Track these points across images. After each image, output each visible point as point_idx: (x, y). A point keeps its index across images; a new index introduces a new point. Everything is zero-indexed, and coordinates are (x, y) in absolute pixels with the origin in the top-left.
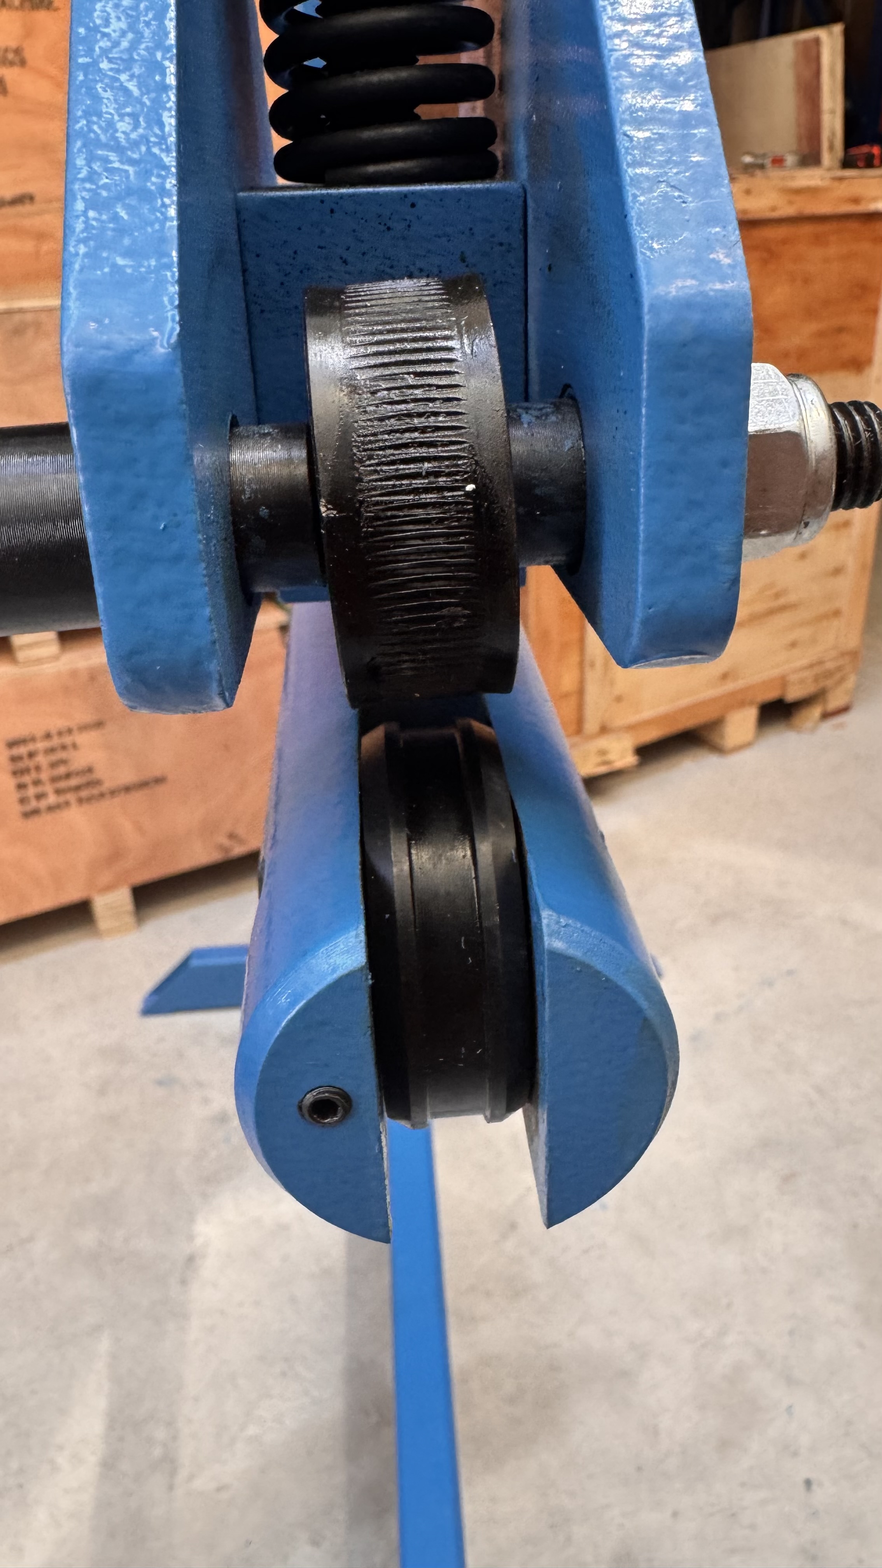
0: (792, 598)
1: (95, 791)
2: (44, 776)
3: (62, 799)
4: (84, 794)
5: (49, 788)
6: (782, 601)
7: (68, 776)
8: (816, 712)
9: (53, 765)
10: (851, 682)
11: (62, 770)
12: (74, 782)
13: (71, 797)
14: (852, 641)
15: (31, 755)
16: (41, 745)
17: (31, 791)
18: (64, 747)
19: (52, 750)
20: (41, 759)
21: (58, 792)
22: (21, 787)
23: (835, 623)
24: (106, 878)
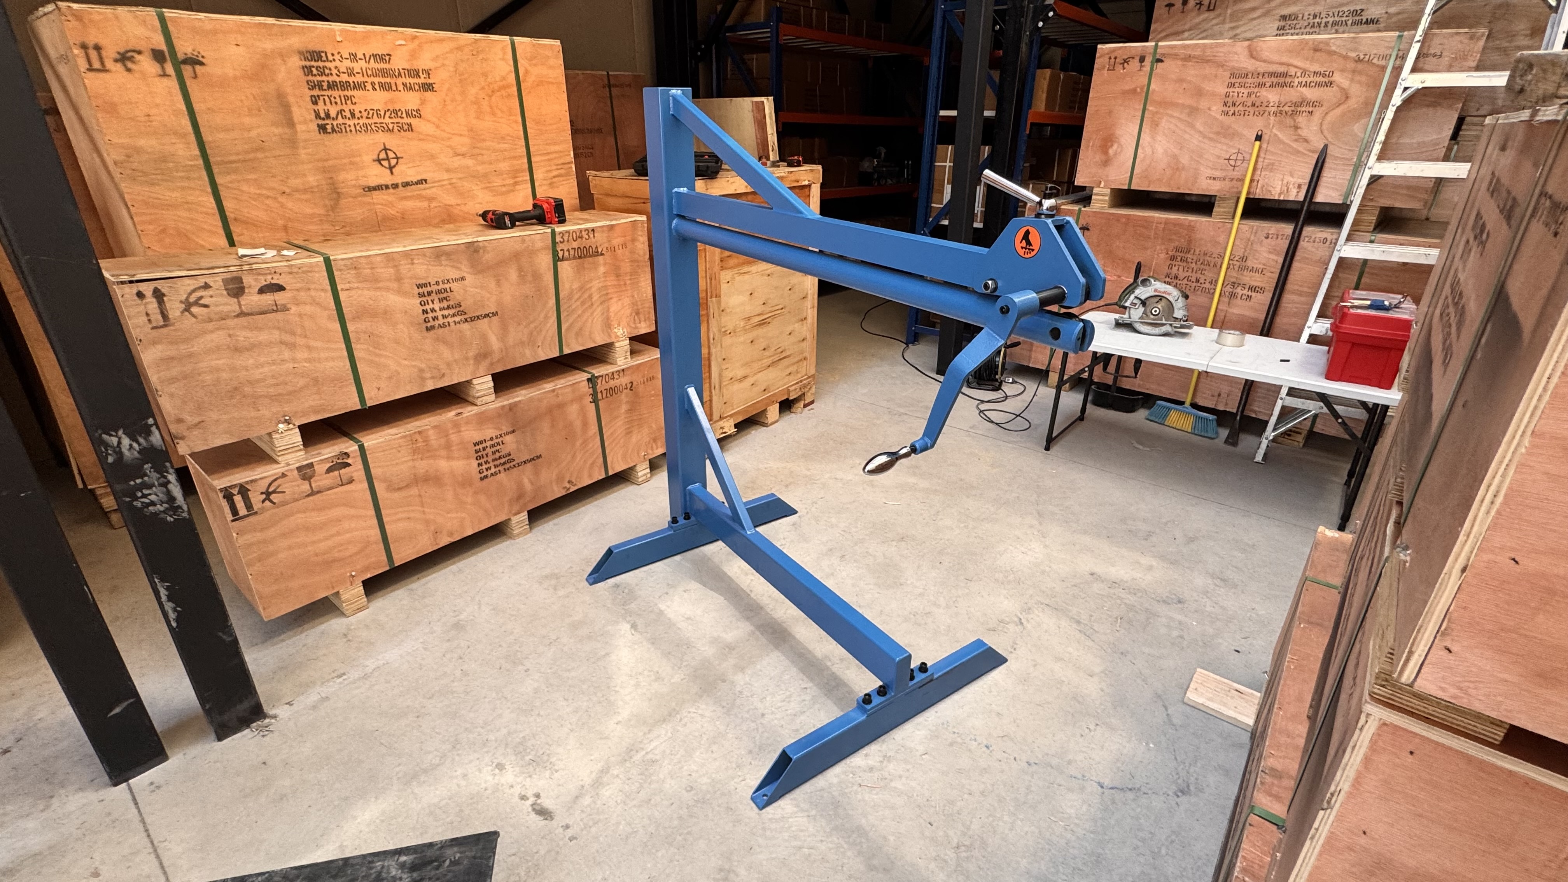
0: (788, 353)
1: (511, 464)
2: (490, 459)
3: (497, 469)
4: (507, 466)
5: (491, 465)
6: (784, 355)
7: (500, 458)
8: (802, 404)
9: (494, 453)
10: (813, 390)
11: (498, 455)
12: (502, 461)
13: (501, 468)
14: (812, 371)
15: (484, 449)
16: (488, 444)
17: (484, 467)
18: (498, 444)
19: (493, 446)
20: (488, 450)
21: (496, 466)
22: (480, 465)
23: (805, 362)
24: (516, 508)
